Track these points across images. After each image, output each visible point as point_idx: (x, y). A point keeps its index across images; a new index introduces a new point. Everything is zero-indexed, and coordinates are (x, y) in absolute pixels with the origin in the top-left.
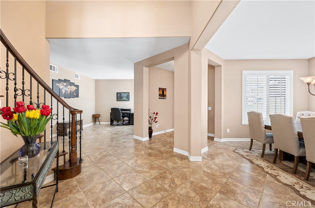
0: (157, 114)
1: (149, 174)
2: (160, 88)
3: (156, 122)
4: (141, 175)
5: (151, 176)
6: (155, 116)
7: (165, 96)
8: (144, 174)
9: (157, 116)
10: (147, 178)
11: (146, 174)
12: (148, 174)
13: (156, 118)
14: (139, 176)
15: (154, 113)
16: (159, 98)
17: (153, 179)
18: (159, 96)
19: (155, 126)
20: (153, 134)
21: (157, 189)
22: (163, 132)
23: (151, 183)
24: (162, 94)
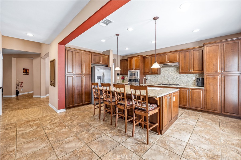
0: (22, 83)
2: (24, 69)
3: (22, 87)
6: (21, 84)
7: (28, 73)
9: (22, 84)
13: (21, 85)
15: (20, 82)
16: (23, 74)
18: (24, 73)
19: (20, 89)
20: (20, 94)
22: (27, 93)
24: (26, 72)
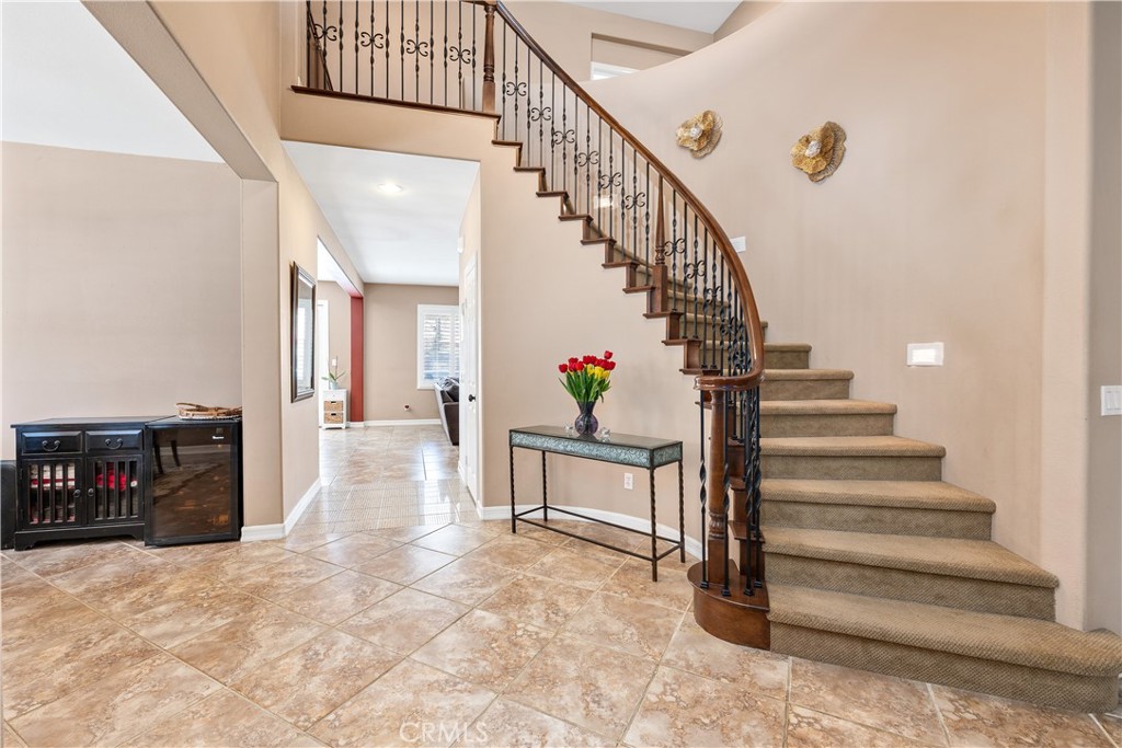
1: (418, 678)
4: (456, 668)
5: (405, 671)
8: (443, 677)
10: (424, 659)
11: (432, 677)
12: (423, 677)
14: (461, 660)
17: (398, 661)
21: (382, 628)
23: (404, 641)
